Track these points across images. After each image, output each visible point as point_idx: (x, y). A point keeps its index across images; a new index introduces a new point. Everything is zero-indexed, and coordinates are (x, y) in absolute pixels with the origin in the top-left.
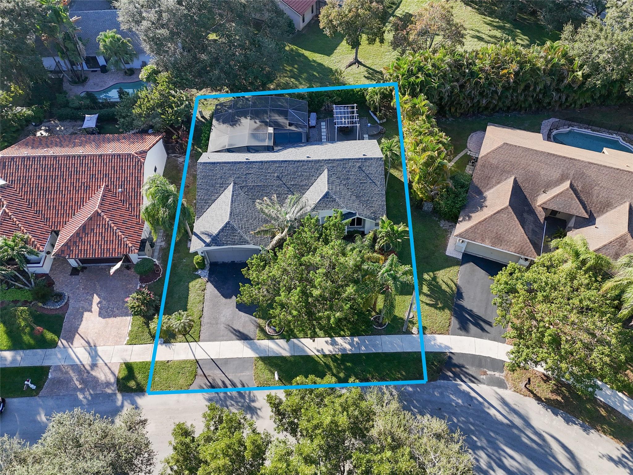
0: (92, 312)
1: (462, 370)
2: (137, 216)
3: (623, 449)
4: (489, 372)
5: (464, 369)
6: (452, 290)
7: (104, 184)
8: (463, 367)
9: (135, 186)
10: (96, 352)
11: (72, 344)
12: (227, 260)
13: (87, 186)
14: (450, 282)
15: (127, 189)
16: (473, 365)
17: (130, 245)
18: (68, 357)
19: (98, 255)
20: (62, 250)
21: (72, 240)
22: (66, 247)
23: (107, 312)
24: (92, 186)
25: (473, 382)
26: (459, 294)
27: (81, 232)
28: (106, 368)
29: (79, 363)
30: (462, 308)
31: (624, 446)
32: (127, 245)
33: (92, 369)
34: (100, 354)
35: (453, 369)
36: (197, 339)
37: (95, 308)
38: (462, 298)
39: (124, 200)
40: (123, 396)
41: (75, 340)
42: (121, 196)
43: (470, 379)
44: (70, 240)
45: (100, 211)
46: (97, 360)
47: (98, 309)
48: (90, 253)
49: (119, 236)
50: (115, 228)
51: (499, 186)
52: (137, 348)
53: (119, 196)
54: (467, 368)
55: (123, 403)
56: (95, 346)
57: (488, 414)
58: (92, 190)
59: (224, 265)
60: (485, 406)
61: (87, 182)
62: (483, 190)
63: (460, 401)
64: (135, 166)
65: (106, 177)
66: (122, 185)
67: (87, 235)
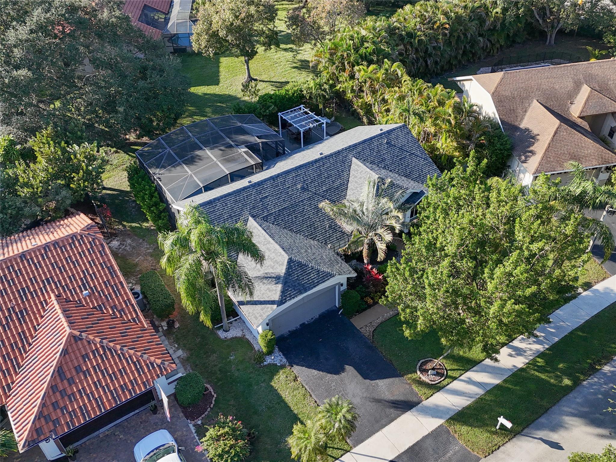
2: (133, 319)
7: (52, 295)
9: (107, 277)
12: (294, 325)
13: (21, 312)
15: (95, 286)
17: (159, 361)
19: (110, 404)
20: (37, 430)
21: (48, 403)
22: (42, 420)
24: (31, 306)
27: (58, 380)
32: (152, 364)
36: (346, 447)
39: (99, 306)
42: (92, 301)
44: (43, 405)
45: (77, 333)
48: (93, 409)
49: (130, 357)
50: (118, 347)
51: (528, 114)
53: (87, 303)
58: (33, 313)
59: (293, 334)
61: (18, 305)
62: (517, 124)
64: (92, 247)
65: (49, 283)
66: (84, 285)
67: (71, 382)
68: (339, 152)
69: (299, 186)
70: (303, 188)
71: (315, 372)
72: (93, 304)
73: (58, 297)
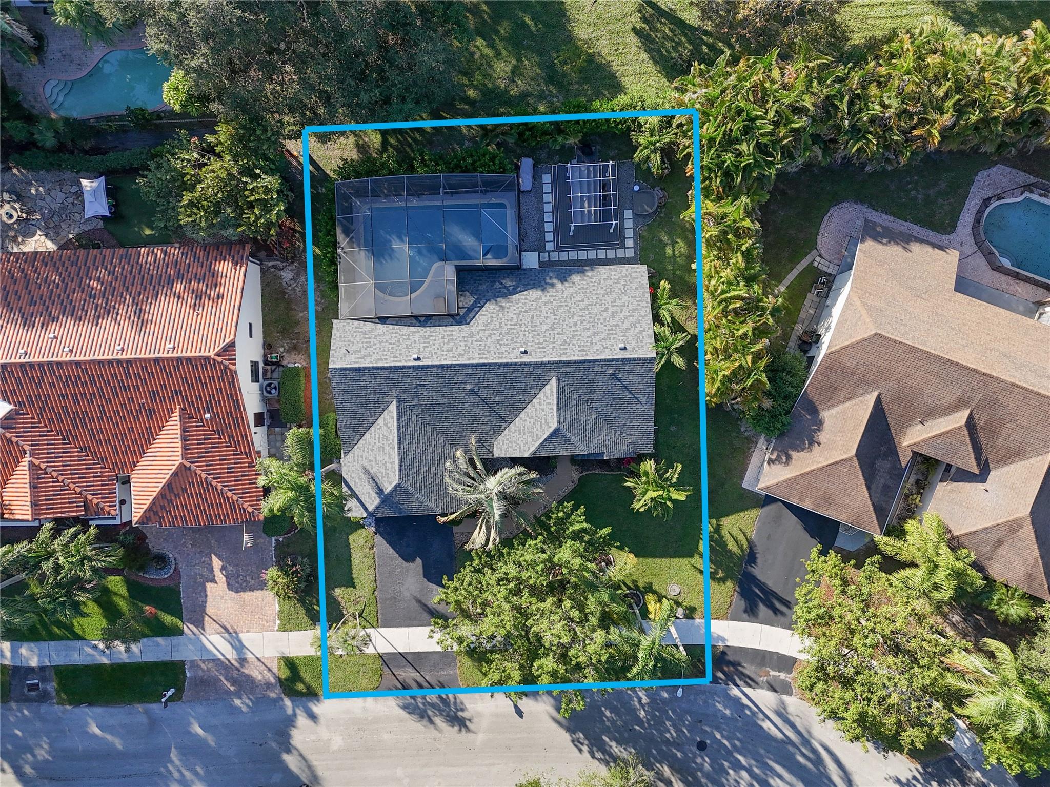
0: (216, 583)
1: (737, 670)
2: (246, 453)
3: (917, 769)
4: (772, 673)
5: (740, 668)
6: (742, 550)
7: (177, 405)
8: (740, 665)
9: (230, 409)
10: (240, 641)
11: (204, 630)
13: (150, 412)
14: (741, 537)
15: (218, 413)
16: (752, 663)
17: (250, 509)
18: (203, 648)
19: (204, 523)
21: (157, 504)
22: (152, 513)
23: (237, 582)
24: (158, 409)
25: (750, 686)
26: (751, 557)
27: (168, 492)
28: (260, 664)
29: (221, 657)
30: (753, 579)
31: (919, 767)
32: (244, 510)
33: (242, 666)
34: (245, 644)
35: (726, 668)
36: (374, 624)
37: (220, 576)
38: (755, 563)
39: (218, 430)
40: (292, 701)
41: (206, 624)
43: (746, 682)
44: (153, 503)
45: (188, 465)
46: (245, 654)
47: (224, 579)
48: (190, 520)
50: (219, 487)
52: (294, 635)
53: (208, 425)
54: (744, 667)
55: (294, 710)
56: (236, 632)
57: (761, 727)
58: (160, 415)
60: (758, 718)
61: (148, 405)
62: (819, 407)
63: (728, 712)
64: (222, 376)
65: (177, 395)
66: (208, 407)
67: (177, 496)
68: (542, 363)
69: (468, 387)
70: (472, 390)
71: (391, 551)
72: (213, 426)
73: (182, 409)
